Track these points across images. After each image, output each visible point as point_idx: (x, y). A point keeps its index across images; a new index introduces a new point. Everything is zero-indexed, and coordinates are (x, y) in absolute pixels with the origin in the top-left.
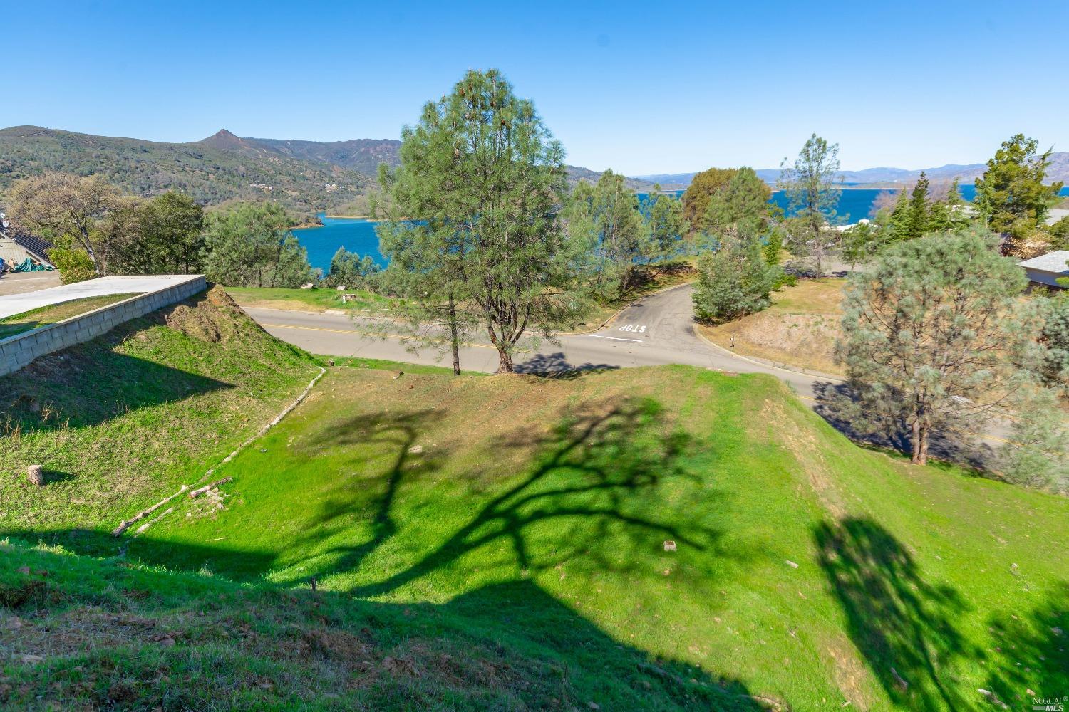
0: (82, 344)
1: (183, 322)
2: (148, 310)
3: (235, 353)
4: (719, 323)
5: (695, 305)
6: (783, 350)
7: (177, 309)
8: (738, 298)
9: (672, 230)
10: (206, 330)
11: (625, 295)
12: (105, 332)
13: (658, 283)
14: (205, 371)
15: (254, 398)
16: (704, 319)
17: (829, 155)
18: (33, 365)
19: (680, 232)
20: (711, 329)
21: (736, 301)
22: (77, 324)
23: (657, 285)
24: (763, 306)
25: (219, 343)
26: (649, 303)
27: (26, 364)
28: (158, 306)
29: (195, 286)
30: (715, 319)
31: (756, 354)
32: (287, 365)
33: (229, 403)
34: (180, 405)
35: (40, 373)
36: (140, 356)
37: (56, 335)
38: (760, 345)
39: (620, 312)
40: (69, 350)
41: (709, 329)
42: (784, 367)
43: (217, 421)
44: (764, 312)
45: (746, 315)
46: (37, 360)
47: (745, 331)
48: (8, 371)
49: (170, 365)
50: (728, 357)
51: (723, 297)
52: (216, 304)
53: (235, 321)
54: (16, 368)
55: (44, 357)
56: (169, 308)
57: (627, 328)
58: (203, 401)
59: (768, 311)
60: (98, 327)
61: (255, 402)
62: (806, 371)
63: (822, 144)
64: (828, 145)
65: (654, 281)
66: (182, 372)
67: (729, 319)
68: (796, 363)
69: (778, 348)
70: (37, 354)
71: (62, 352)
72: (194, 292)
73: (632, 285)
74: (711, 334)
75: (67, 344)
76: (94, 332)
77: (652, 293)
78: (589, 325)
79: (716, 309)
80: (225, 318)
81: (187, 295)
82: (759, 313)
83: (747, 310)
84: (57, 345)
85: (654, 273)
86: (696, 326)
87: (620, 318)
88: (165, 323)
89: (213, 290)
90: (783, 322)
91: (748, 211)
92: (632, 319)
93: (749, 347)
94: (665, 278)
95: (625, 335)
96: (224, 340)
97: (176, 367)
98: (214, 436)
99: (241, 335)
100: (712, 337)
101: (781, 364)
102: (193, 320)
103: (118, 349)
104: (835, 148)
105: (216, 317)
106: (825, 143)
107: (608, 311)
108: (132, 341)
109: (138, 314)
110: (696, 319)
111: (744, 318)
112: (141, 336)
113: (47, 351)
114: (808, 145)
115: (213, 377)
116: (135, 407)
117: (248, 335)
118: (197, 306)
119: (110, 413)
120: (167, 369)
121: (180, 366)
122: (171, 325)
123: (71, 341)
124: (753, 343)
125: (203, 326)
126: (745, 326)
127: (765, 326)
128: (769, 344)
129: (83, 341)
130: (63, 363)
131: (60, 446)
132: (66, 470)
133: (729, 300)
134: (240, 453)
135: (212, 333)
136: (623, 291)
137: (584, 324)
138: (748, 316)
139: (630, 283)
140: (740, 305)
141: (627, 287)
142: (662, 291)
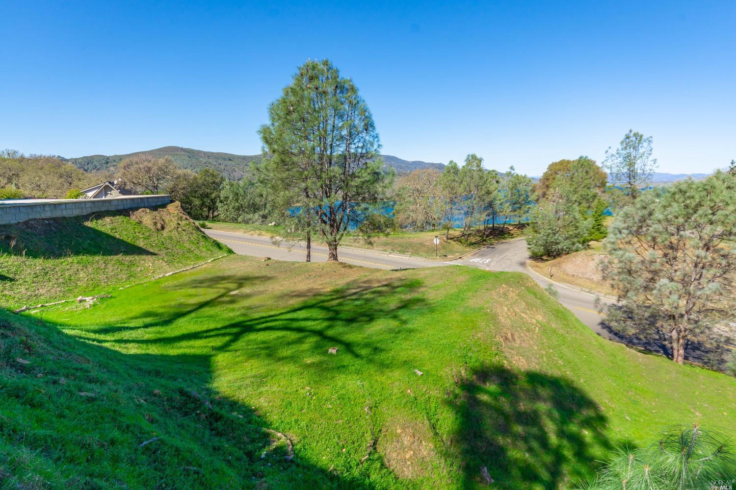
0: (65, 218)
1: (141, 217)
2: (121, 207)
3: (171, 238)
4: (547, 260)
6: (591, 280)
7: (141, 210)
8: (558, 241)
9: (522, 198)
10: (155, 224)
11: (485, 240)
12: (85, 214)
13: (512, 235)
14: (141, 243)
15: (166, 262)
16: (535, 257)
17: (645, 144)
18: (26, 223)
19: (529, 199)
20: (540, 264)
21: (558, 243)
22: (64, 206)
23: (512, 236)
24: (578, 247)
25: (162, 232)
26: (500, 247)
27: (22, 221)
28: (129, 206)
29: (160, 200)
30: (543, 257)
31: (569, 282)
32: (204, 249)
33: (147, 262)
34: (109, 258)
35: (28, 227)
36: (100, 229)
37: (47, 208)
38: (573, 276)
39: (476, 250)
40: (55, 219)
41: (538, 264)
42: (589, 292)
43: (132, 270)
44: (579, 253)
46: (30, 220)
47: (564, 266)
48: (8, 222)
49: (118, 236)
51: (546, 240)
52: (171, 211)
53: (180, 222)
54: (13, 222)
55: (35, 219)
56: (137, 209)
57: (477, 260)
58: (129, 258)
59: (583, 252)
60: (80, 210)
61: (165, 264)
62: (607, 296)
63: (639, 137)
64: (644, 138)
65: (510, 233)
66: (122, 241)
67: (555, 257)
68: (600, 290)
69: (587, 279)
70: (31, 217)
71: (48, 219)
72: (159, 203)
73: (492, 235)
74: (537, 266)
75: (54, 216)
76: (76, 212)
77: (506, 241)
78: (449, 257)
79: (542, 249)
80: (173, 219)
81: (154, 204)
82: (575, 253)
83: (566, 251)
84: (48, 214)
85: (511, 228)
86: (529, 261)
87: (475, 254)
88: (129, 216)
89: (172, 204)
90: (593, 260)
91: (584, 187)
92: (482, 255)
93: (565, 277)
94: (519, 232)
96: (166, 230)
97: (121, 238)
98: (124, 276)
99: (180, 229)
100: (537, 269)
101: (587, 290)
102: (149, 216)
103: (88, 224)
104: (650, 139)
105: (167, 218)
106: (641, 136)
107: (467, 249)
108: (100, 221)
109: (113, 208)
110: (531, 258)
111: (564, 257)
112: (108, 219)
113: (38, 217)
114: (628, 137)
115: (144, 247)
116: (77, 253)
117: (184, 230)
118: (157, 210)
119: (61, 253)
120: (114, 238)
121: (125, 238)
122: (133, 217)
123: (58, 214)
124: (568, 274)
125: (154, 221)
126: (563, 262)
127: (578, 262)
128: (580, 275)
129: (67, 216)
130: (46, 224)
131: (16, 263)
132: (11, 276)
133: (553, 242)
134: (131, 287)
135: (159, 226)
136: (485, 238)
137: (446, 256)
138: (567, 255)
139: (491, 234)
140: (560, 247)
141: (487, 236)
142: (513, 239)
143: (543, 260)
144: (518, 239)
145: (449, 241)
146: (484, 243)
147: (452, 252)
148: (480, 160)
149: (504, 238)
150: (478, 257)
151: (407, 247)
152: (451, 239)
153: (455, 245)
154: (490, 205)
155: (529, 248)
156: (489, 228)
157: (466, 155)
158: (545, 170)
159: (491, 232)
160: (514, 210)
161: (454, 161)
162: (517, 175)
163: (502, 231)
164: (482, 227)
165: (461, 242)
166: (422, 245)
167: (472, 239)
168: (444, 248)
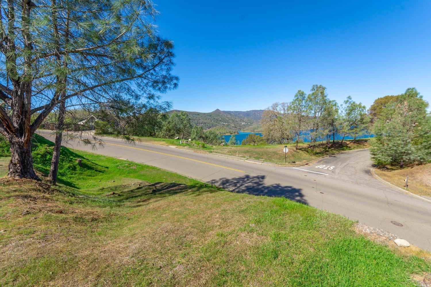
5: (373, 156)
8: (410, 152)
16: (380, 165)
20: (386, 172)
21: (408, 154)
26: (341, 156)
30: (389, 167)
39: (321, 158)
41: (384, 172)
45: (418, 165)
47: (419, 176)
50: (402, 193)
51: (396, 150)
57: (321, 167)
67: (402, 167)
74: (385, 175)
77: (345, 152)
78: (297, 163)
79: (389, 159)
83: (419, 161)
85: (348, 143)
86: (373, 170)
87: (320, 161)
92: (326, 162)
93: (424, 189)
95: (319, 170)
100: (385, 178)
107: (313, 157)
110: (374, 166)
111: (416, 167)
124: (427, 186)
126: (417, 172)
133: (402, 153)
136: (327, 149)
137: (294, 162)
138: (420, 166)
139: (332, 146)
140: (412, 157)
141: (329, 148)
142: (352, 151)
143: (388, 169)
144: (356, 150)
145: (298, 151)
146: (327, 153)
147: (300, 159)
148: (324, 89)
149: (343, 150)
150: (323, 164)
151: (262, 155)
152: (300, 149)
153: (304, 154)
154: (332, 124)
155: (374, 158)
156: (331, 143)
157: (312, 86)
158: (372, 104)
159: (332, 145)
160: (351, 129)
161: (302, 90)
162: (354, 103)
163: (341, 145)
164: (325, 142)
165: (308, 152)
166: (275, 153)
167: (317, 150)
168: (293, 156)
